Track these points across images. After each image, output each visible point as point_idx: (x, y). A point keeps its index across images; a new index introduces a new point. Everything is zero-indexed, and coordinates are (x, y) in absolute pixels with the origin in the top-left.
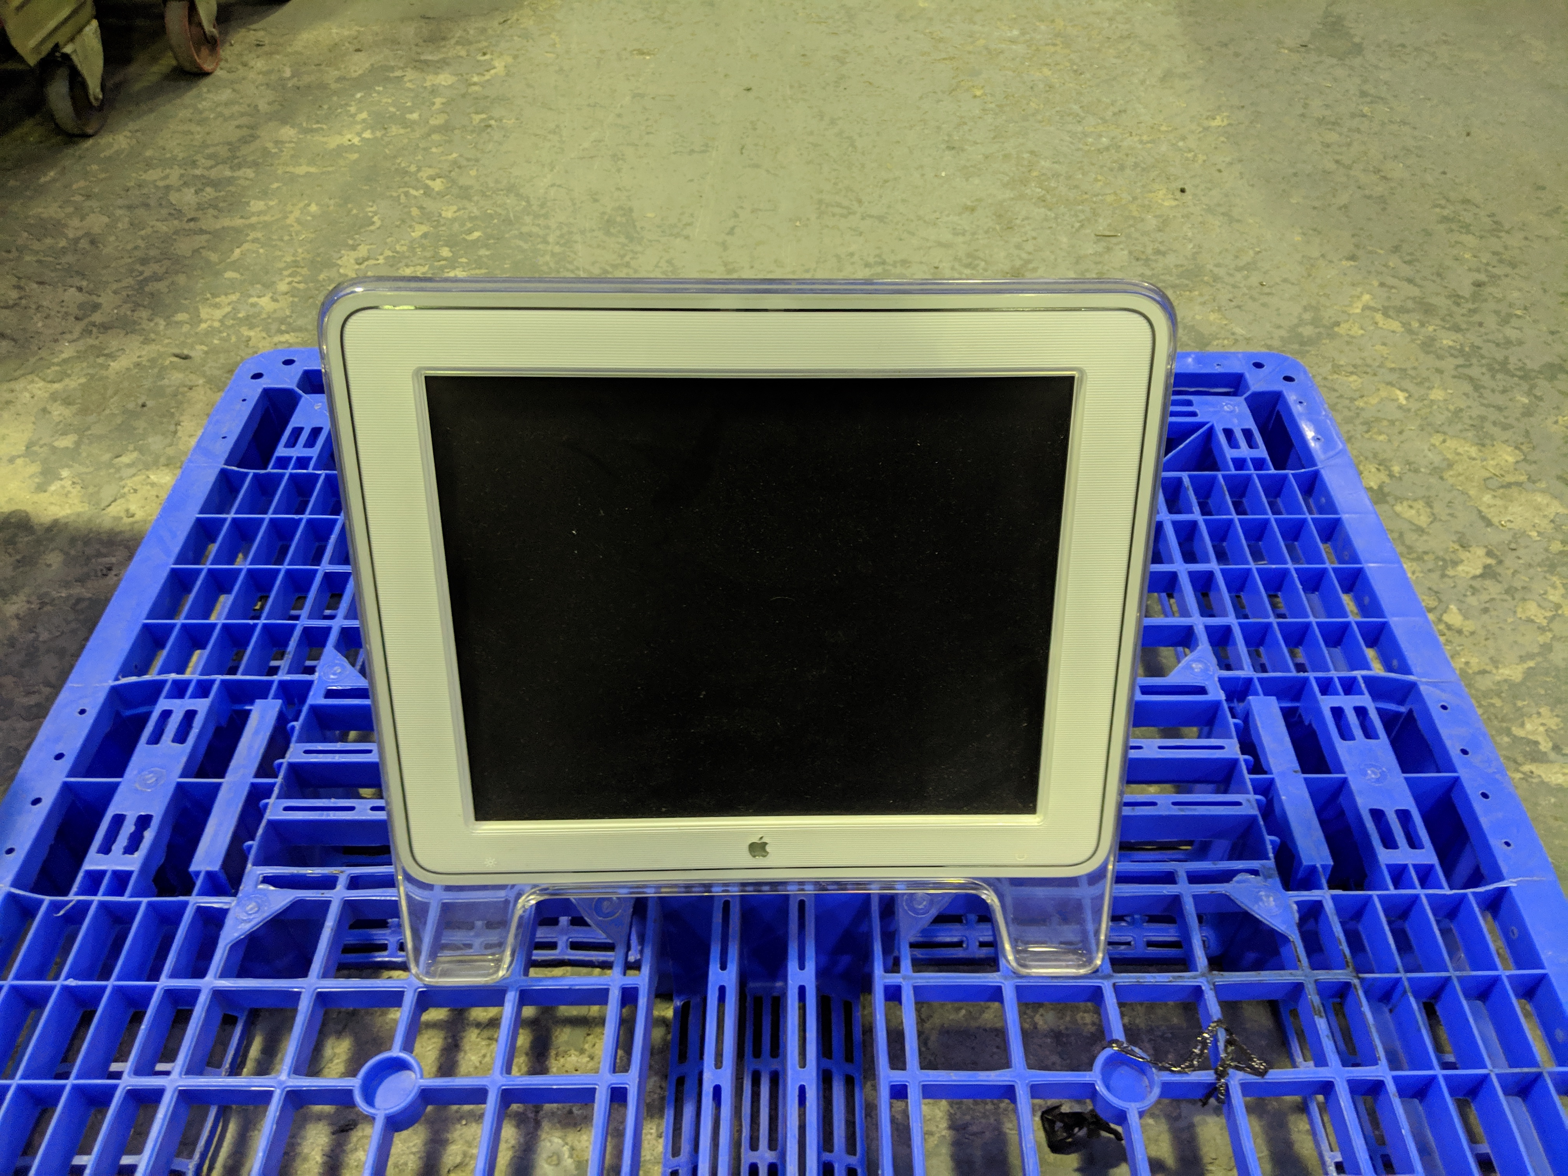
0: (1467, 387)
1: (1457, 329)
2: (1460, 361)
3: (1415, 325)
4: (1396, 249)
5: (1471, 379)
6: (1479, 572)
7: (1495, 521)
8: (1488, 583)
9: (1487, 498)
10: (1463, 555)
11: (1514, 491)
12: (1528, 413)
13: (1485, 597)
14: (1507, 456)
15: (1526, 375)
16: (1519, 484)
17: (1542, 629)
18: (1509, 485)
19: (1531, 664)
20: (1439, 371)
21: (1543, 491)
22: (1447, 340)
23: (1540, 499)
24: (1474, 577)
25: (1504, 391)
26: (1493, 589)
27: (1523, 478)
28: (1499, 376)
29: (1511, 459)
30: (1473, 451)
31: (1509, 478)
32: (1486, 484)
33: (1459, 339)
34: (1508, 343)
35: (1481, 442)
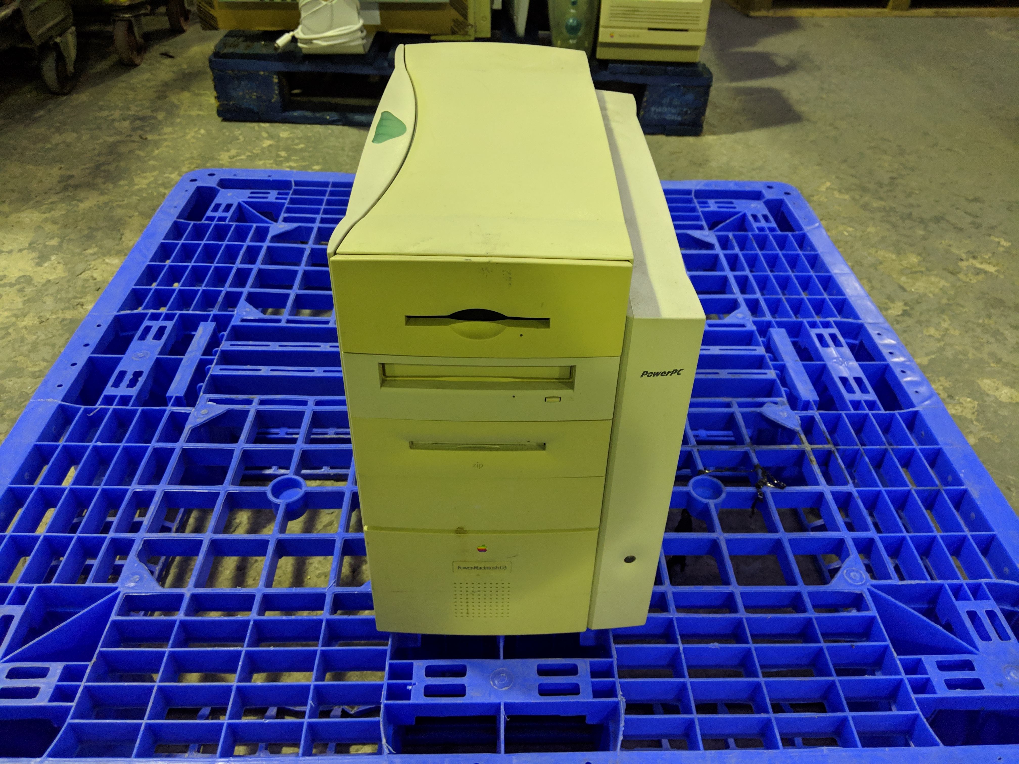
1: (881, 199)
2: (883, 214)
3: (857, 197)
4: (845, 161)
7: (909, 289)
9: (903, 279)
11: (919, 275)
14: (914, 259)
15: (922, 221)
16: (921, 272)
18: (916, 272)
20: (873, 219)
22: (876, 204)
23: (933, 279)
25: (910, 228)
29: (916, 260)
32: (902, 272)
33: (882, 203)
34: (911, 206)
35: (898, 252)
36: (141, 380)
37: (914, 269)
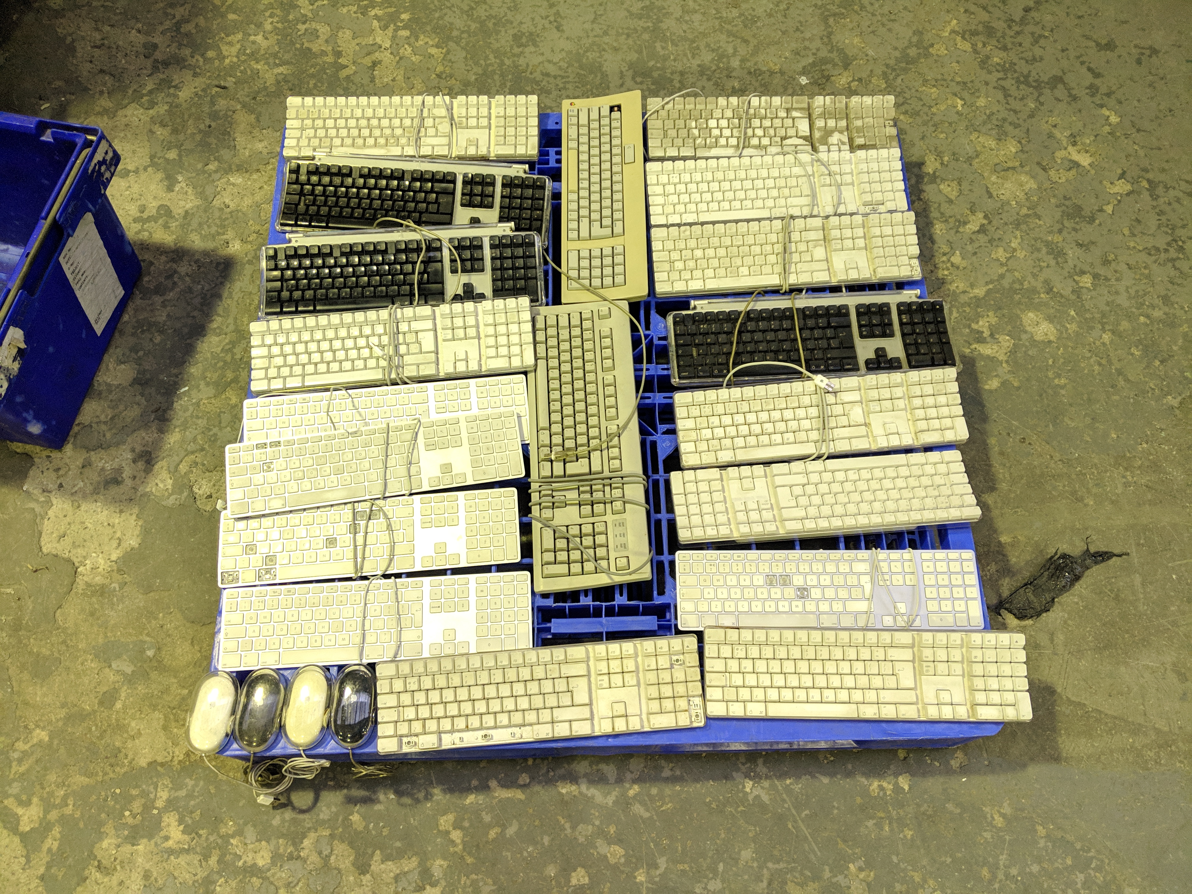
0: (1000, 95)
5: (1004, 89)
6: (977, 228)
8: (981, 236)
10: (971, 218)
12: (1032, 115)
13: (976, 245)
17: (1002, 265)
19: (991, 286)
21: (1026, 173)
24: (974, 233)
26: (982, 239)
27: (1017, 164)
28: (1022, 87)
30: (993, 144)
31: (1010, 164)
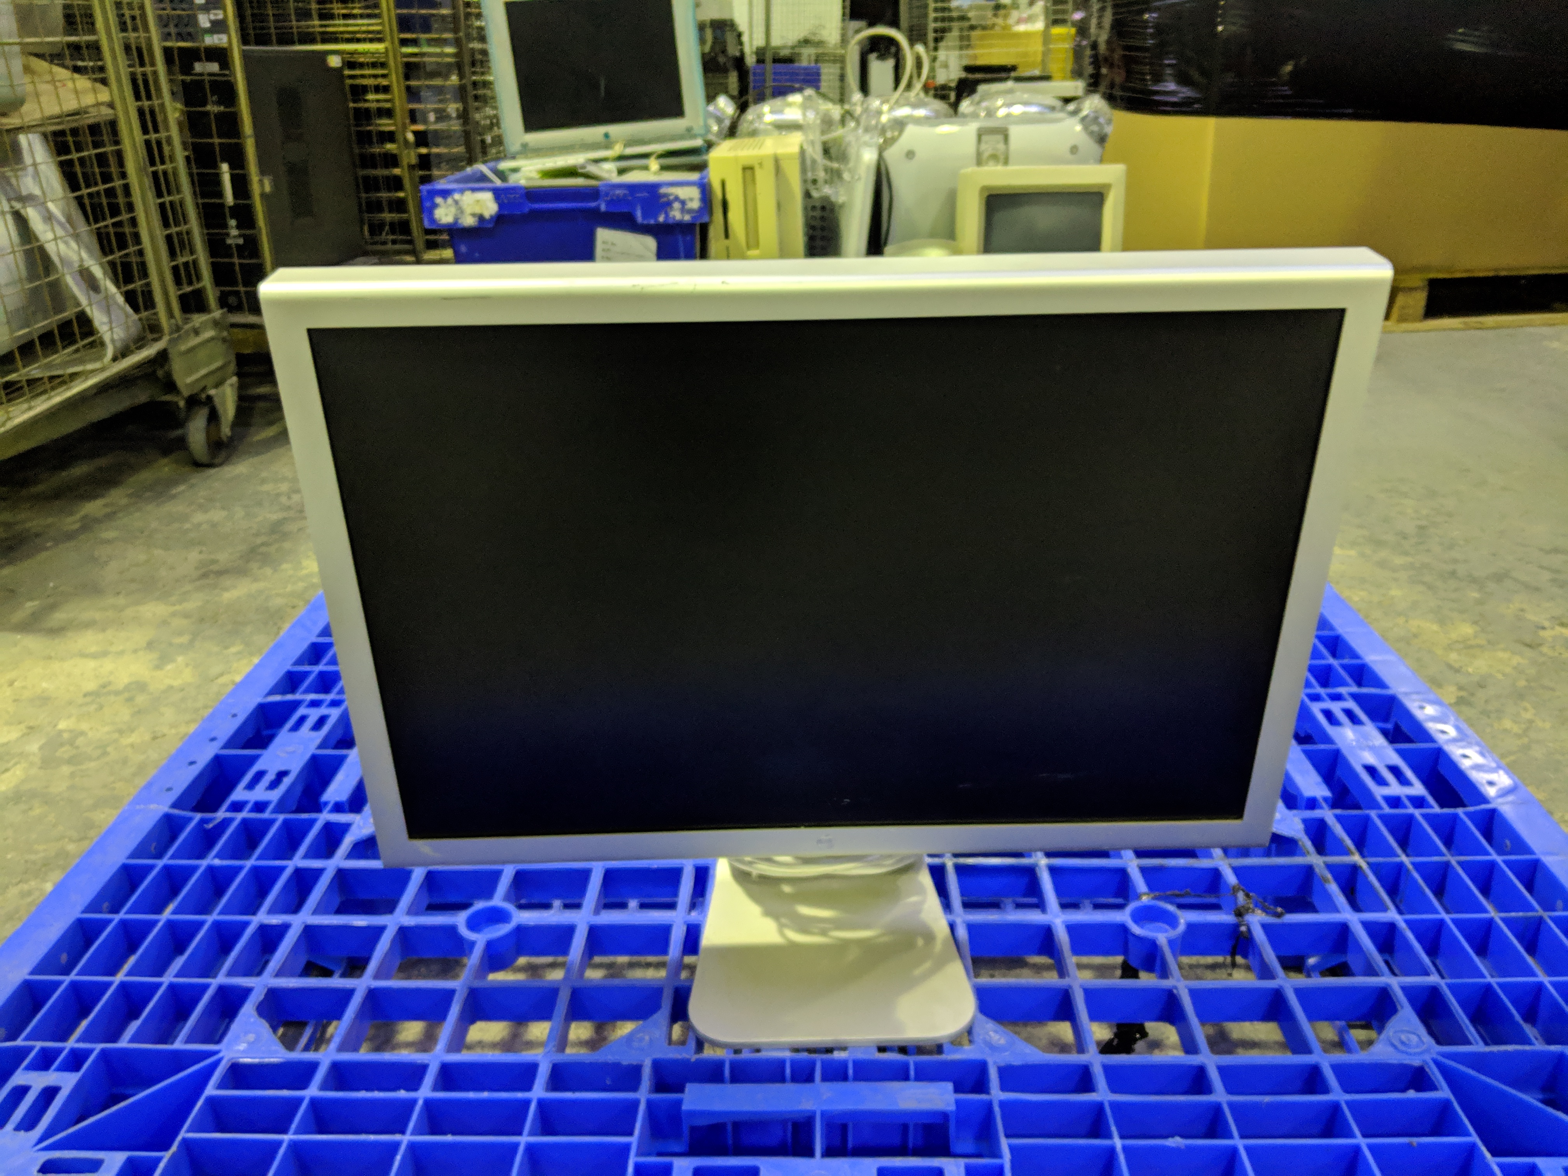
0: (1422, 588)
1: (1406, 554)
5: (1424, 583)
7: (1464, 670)
11: (1477, 651)
12: (1479, 602)
14: (1467, 630)
16: (1480, 646)
17: (1518, 736)
18: (1472, 647)
20: (1396, 580)
21: (1504, 650)
22: (1399, 560)
25: (1456, 590)
27: (1483, 642)
28: (1450, 581)
33: (1409, 559)
34: (1455, 561)
35: (1442, 622)
36: (287, 781)
37: (1469, 643)
